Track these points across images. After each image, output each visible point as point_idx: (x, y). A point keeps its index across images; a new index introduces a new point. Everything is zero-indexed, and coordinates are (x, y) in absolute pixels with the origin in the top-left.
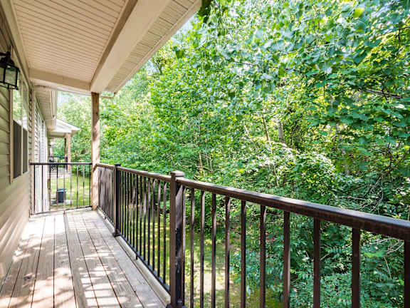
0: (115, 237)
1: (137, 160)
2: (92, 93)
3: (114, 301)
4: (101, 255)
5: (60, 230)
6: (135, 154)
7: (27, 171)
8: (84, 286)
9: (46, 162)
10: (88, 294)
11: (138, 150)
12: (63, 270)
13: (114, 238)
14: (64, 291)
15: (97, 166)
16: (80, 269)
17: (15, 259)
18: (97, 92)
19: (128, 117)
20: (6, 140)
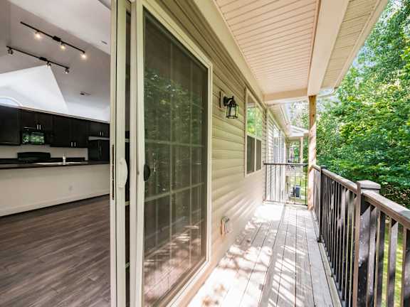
0: (318, 242)
1: (381, 161)
2: (309, 97)
3: (291, 297)
4: (298, 252)
5: (277, 218)
6: (378, 153)
7: (260, 168)
8: (276, 269)
9: (284, 162)
10: (276, 277)
11: (384, 148)
12: (267, 249)
13: (316, 242)
14: (261, 263)
15: (313, 167)
16: (278, 254)
17: (247, 227)
18: (313, 94)
19: (372, 107)
20: (243, 149)
